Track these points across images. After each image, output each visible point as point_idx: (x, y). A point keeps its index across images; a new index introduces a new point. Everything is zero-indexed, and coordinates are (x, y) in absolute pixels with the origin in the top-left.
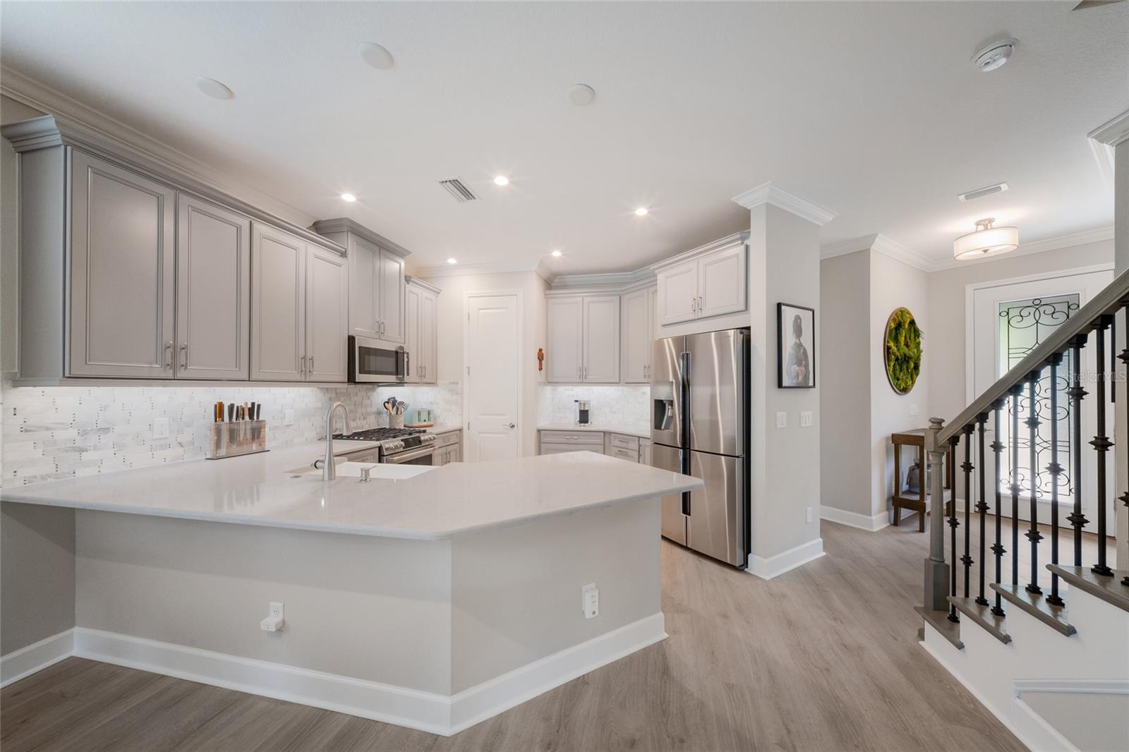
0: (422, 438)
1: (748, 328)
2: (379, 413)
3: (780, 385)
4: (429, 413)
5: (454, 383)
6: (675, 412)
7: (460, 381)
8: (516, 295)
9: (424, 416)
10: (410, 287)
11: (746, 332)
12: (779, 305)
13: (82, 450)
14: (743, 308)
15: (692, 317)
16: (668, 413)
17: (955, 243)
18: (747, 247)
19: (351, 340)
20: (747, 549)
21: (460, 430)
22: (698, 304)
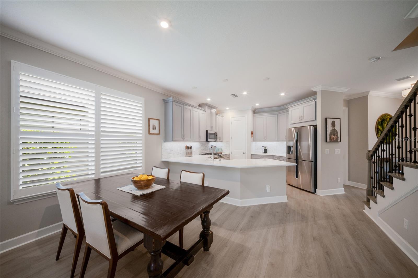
0: (222, 155)
1: (316, 125)
2: (210, 149)
3: (326, 141)
4: (221, 149)
5: (227, 141)
6: (293, 149)
7: (229, 141)
8: (245, 116)
9: (220, 150)
10: (218, 116)
11: (315, 127)
12: (326, 119)
13: (170, 154)
14: (314, 119)
15: (299, 122)
16: (292, 149)
17: (402, 92)
18: (316, 102)
19: (207, 131)
20: (316, 188)
21: (229, 154)
22: (301, 118)
